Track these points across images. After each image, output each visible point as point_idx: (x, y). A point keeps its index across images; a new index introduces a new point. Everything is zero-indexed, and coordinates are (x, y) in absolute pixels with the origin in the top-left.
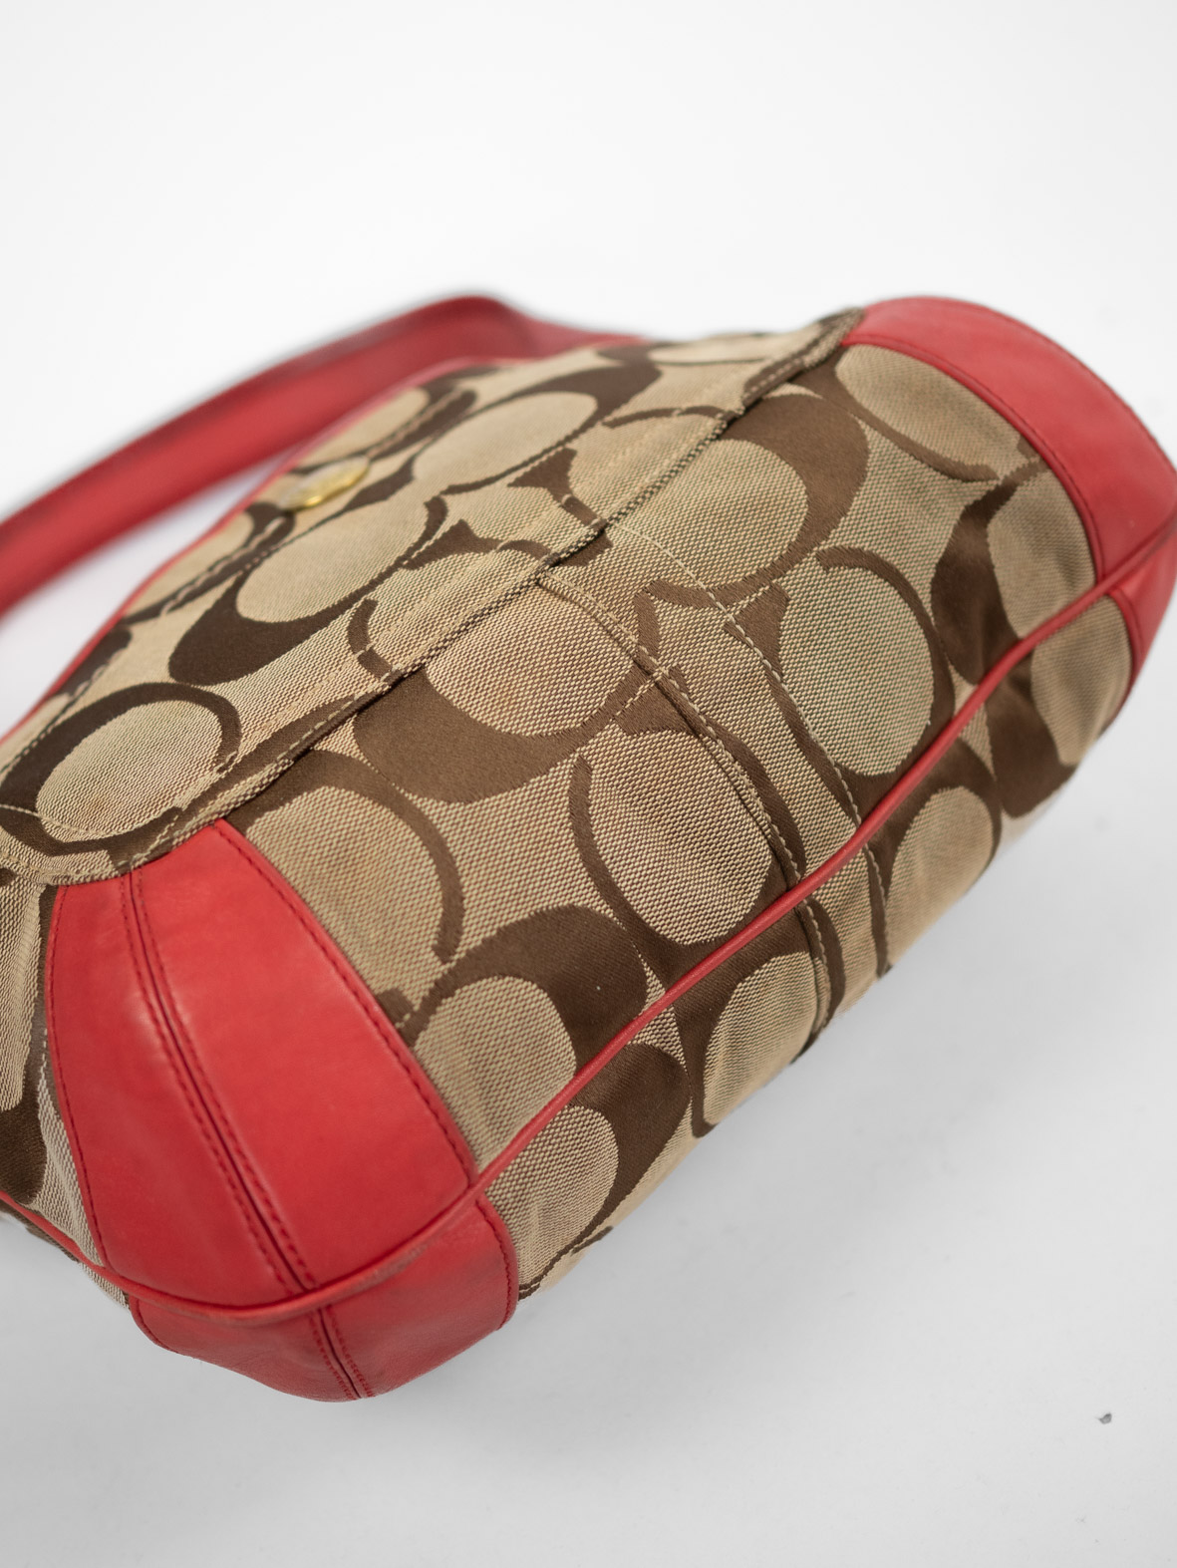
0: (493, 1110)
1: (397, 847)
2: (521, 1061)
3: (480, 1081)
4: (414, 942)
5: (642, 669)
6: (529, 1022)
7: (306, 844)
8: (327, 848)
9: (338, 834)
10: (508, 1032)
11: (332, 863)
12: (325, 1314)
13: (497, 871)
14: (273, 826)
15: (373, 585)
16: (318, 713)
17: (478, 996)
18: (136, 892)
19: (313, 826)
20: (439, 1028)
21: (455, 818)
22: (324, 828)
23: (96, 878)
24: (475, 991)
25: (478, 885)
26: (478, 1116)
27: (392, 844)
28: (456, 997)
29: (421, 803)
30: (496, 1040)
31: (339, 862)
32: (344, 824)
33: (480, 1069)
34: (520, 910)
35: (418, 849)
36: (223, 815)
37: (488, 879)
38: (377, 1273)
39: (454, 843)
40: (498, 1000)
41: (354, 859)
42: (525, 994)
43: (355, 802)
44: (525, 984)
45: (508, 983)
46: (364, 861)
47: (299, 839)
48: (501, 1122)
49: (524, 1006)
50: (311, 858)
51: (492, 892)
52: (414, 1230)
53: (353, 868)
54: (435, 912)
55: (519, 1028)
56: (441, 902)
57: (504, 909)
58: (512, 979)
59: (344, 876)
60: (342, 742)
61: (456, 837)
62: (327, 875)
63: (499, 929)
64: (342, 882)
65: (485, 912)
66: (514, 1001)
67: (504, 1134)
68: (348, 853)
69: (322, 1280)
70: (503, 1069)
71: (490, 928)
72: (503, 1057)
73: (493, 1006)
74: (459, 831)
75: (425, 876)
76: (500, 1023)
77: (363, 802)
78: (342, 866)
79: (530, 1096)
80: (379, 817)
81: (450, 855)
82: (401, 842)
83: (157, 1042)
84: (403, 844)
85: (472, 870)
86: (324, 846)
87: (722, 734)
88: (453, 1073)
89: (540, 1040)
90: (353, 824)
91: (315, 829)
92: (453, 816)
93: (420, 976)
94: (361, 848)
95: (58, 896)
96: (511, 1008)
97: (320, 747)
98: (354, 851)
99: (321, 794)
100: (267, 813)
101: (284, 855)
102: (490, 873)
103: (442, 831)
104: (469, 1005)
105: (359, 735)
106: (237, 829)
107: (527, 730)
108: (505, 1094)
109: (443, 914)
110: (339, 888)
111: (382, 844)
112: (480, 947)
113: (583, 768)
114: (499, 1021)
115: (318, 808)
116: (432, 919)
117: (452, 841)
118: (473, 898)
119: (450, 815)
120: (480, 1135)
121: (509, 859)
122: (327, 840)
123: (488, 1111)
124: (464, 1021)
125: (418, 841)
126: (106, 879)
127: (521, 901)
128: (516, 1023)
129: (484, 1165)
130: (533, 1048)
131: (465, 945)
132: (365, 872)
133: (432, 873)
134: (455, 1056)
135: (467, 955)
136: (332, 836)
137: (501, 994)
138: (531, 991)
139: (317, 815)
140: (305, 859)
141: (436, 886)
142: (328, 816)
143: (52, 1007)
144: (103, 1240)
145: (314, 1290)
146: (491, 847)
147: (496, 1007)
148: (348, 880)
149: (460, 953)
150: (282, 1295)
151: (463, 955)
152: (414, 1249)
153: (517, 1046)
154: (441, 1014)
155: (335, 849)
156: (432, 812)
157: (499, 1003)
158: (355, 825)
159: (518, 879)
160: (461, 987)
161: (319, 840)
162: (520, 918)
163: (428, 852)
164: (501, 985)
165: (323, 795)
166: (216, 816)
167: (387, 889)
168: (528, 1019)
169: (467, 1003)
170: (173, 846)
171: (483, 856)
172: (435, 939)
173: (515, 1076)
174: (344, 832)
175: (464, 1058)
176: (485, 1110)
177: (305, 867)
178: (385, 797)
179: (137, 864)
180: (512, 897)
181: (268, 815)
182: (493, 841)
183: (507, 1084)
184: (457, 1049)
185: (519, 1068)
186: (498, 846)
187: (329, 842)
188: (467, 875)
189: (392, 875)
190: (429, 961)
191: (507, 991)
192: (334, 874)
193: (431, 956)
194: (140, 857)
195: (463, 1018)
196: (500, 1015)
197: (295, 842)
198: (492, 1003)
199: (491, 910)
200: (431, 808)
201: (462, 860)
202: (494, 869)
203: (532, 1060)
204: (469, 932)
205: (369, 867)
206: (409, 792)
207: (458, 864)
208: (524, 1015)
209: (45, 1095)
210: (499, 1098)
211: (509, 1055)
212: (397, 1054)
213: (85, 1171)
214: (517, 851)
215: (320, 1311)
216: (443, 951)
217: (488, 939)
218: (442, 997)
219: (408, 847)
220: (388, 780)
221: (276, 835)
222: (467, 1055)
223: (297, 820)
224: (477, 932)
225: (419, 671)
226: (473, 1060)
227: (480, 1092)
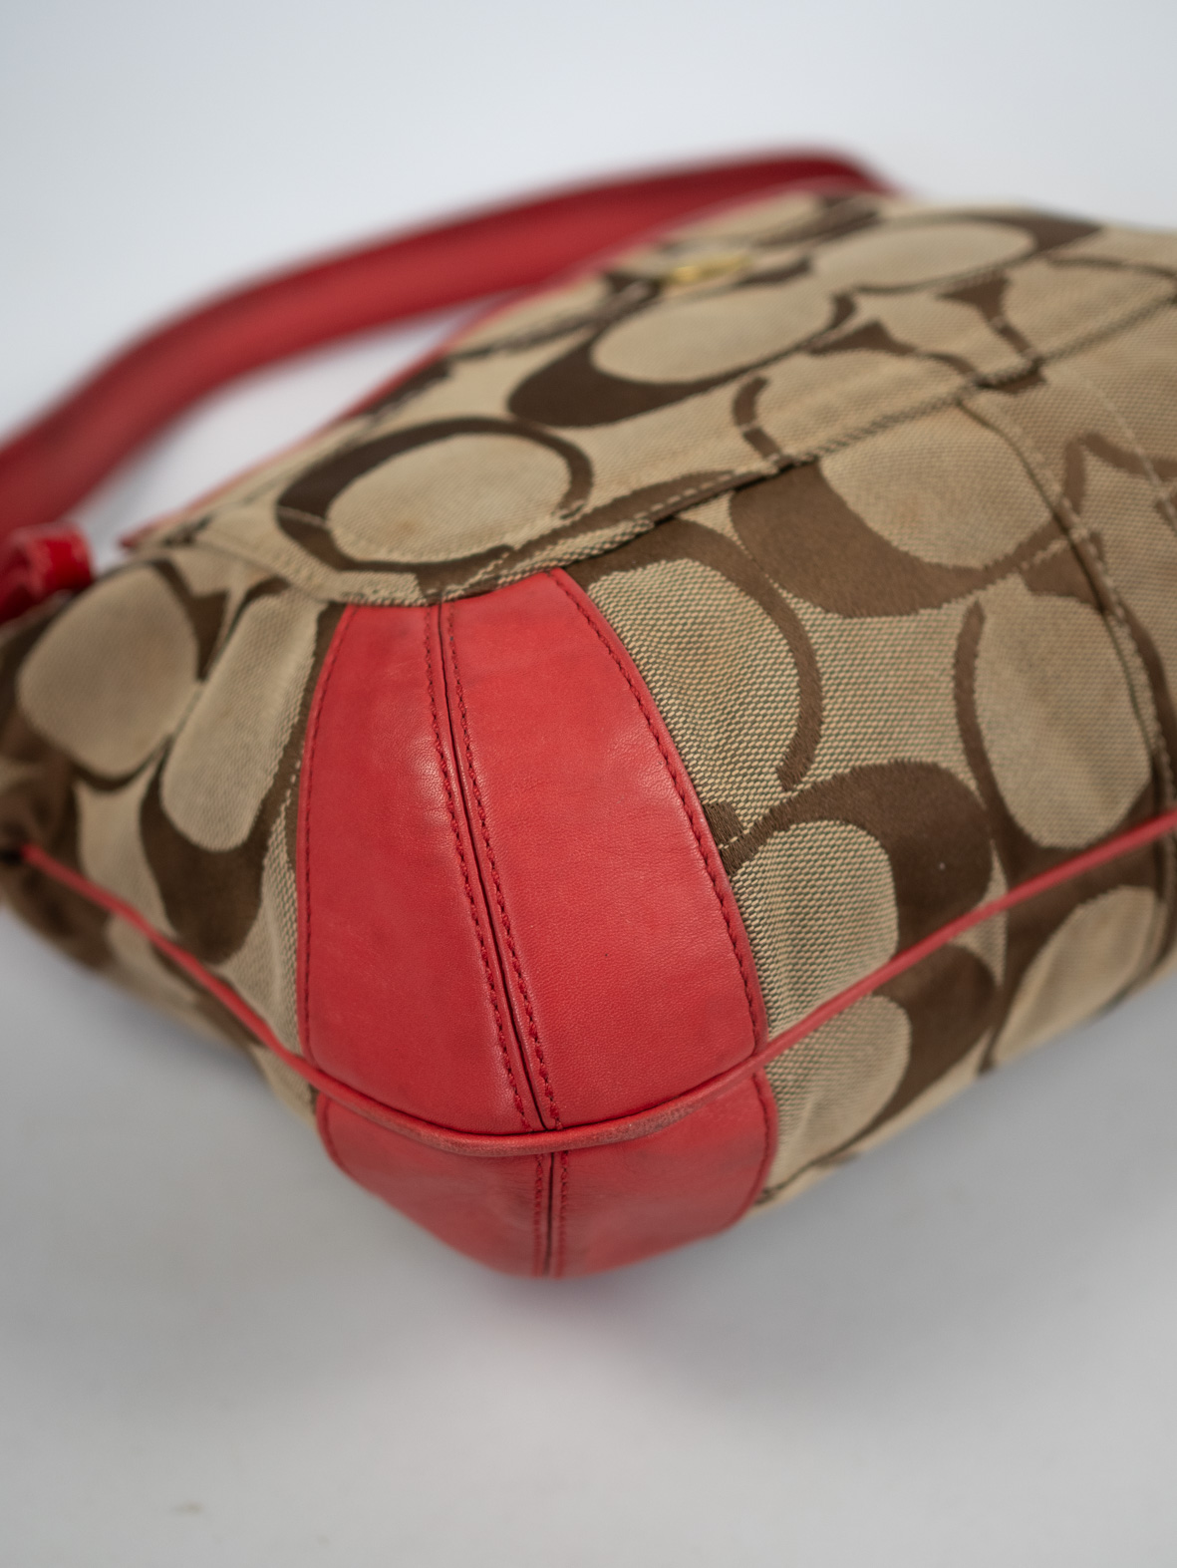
0: (800, 973)
1: (760, 645)
2: (843, 926)
3: (793, 936)
4: (759, 757)
5: (1060, 525)
6: (862, 883)
7: (657, 616)
8: (680, 627)
9: (694, 615)
10: (837, 888)
11: (682, 646)
12: (557, 1159)
13: (865, 702)
14: (621, 588)
15: (766, 363)
16: (689, 480)
17: (815, 837)
18: (446, 625)
19: (668, 599)
20: (765, 862)
21: (830, 630)
22: (680, 604)
23: (397, 602)
24: (813, 831)
25: (841, 712)
26: (783, 976)
27: (755, 640)
28: (790, 833)
29: (796, 603)
30: (822, 893)
31: (689, 646)
32: (704, 605)
33: (797, 922)
34: (880, 753)
35: (783, 654)
36: (562, 564)
37: (854, 708)
38: (630, 1127)
39: (824, 658)
40: (835, 848)
41: (707, 648)
42: (865, 849)
43: (719, 585)
44: (868, 838)
45: (850, 832)
46: (718, 652)
47: (650, 609)
48: (805, 990)
49: (861, 863)
50: (659, 634)
51: (854, 724)
52: (684, 1089)
53: (704, 657)
54: (787, 730)
55: (850, 887)
56: (797, 719)
57: (864, 747)
58: (855, 828)
59: (692, 664)
60: (715, 516)
61: (827, 652)
62: (674, 658)
63: (853, 768)
64: (688, 670)
65: (842, 744)
66: (852, 854)
67: (804, 1004)
68: (701, 639)
69: (566, 1119)
70: (822, 928)
71: (844, 764)
72: (825, 915)
73: (828, 853)
74: (831, 645)
75: (786, 685)
76: (831, 875)
77: (728, 587)
78: (693, 652)
79: (841, 969)
80: (744, 608)
81: (817, 670)
82: (765, 641)
83: (441, 798)
84: (768, 644)
85: (837, 694)
86: (676, 625)
87: (1129, 619)
88: (769, 917)
89: (869, 907)
90: (713, 608)
91: (669, 602)
92: (828, 628)
93: (757, 797)
94: (717, 638)
95: (346, 615)
96: (847, 861)
97: (689, 516)
98: (709, 638)
99: (682, 566)
100: (615, 573)
101: (629, 622)
102: (857, 702)
103: (813, 641)
104: (802, 845)
105: (735, 512)
106: (578, 582)
107: (928, 554)
108: (817, 958)
109: (797, 734)
110: (684, 675)
111: (742, 638)
112: (829, 782)
113: (976, 615)
114: (830, 872)
115: (676, 580)
116: (783, 736)
117: (822, 655)
118: (833, 725)
119: (826, 625)
120: (780, 998)
121: (880, 692)
122: (681, 618)
123: (793, 973)
124: (793, 862)
125: (785, 645)
126: (410, 606)
127: (884, 743)
128: (849, 880)
129: (775, 1033)
130: (859, 914)
131: (813, 775)
132: (716, 665)
133: (794, 684)
134: (775, 899)
135: (812, 787)
136: (687, 615)
137: (840, 842)
138: (872, 848)
139: (675, 588)
140: (653, 633)
141: (794, 701)
142: (687, 592)
143: (315, 736)
144: (310, 1019)
145: (554, 1130)
146: (864, 674)
147: (831, 855)
148: (695, 670)
149: (805, 783)
150: (518, 1127)
151: (808, 786)
152: (677, 1110)
153: (843, 907)
154: (770, 848)
155: (688, 631)
156: (807, 617)
157: (836, 852)
158: (716, 611)
159: (885, 717)
160: (798, 824)
161: (672, 615)
162: (878, 762)
163: (793, 660)
164: (842, 832)
165: (685, 568)
166: (554, 563)
167: (739, 690)
168: (861, 879)
169: (800, 843)
170: (497, 585)
171: (853, 680)
172: (782, 760)
173: (833, 940)
174: (702, 614)
175: (782, 905)
176: (791, 971)
177: (652, 641)
178: (752, 585)
179: (451, 596)
180: (874, 736)
181: (617, 576)
182: (867, 668)
183: (822, 947)
184: (778, 893)
185: (839, 932)
186: (871, 674)
187: (683, 621)
188: (831, 698)
189: (749, 675)
190: (770, 783)
191: (847, 841)
192: (681, 658)
193: (772, 778)
194: (456, 590)
195: (792, 858)
196: (833, 866)
197: (644, 611)
198: (828, 850)
199: (849, 743)
200: (807, 612)
201: (829, 679)
202: (862, 699)
203: (855, 927)
204: (820, 763)
205: (723, 661)
206: (784, 588)
207: (823, 682)
208: (859, 873)
209: (280, 838)
210: (810, 961)
211: (832, 914)
212: (713, 880)
213: (309, 935)
214: (891, 686)
215: (552, 1155)
216: (788, 775)
217: (839, 775)
218: (775, 829)
219: (772, 649)
220: (762, 569)
221: (624, 599)
222: (786, 902)
223: (651, 588)
224: (830, 765)
225: (811, 464)
226: (791, 910)
227: (790, 949)
